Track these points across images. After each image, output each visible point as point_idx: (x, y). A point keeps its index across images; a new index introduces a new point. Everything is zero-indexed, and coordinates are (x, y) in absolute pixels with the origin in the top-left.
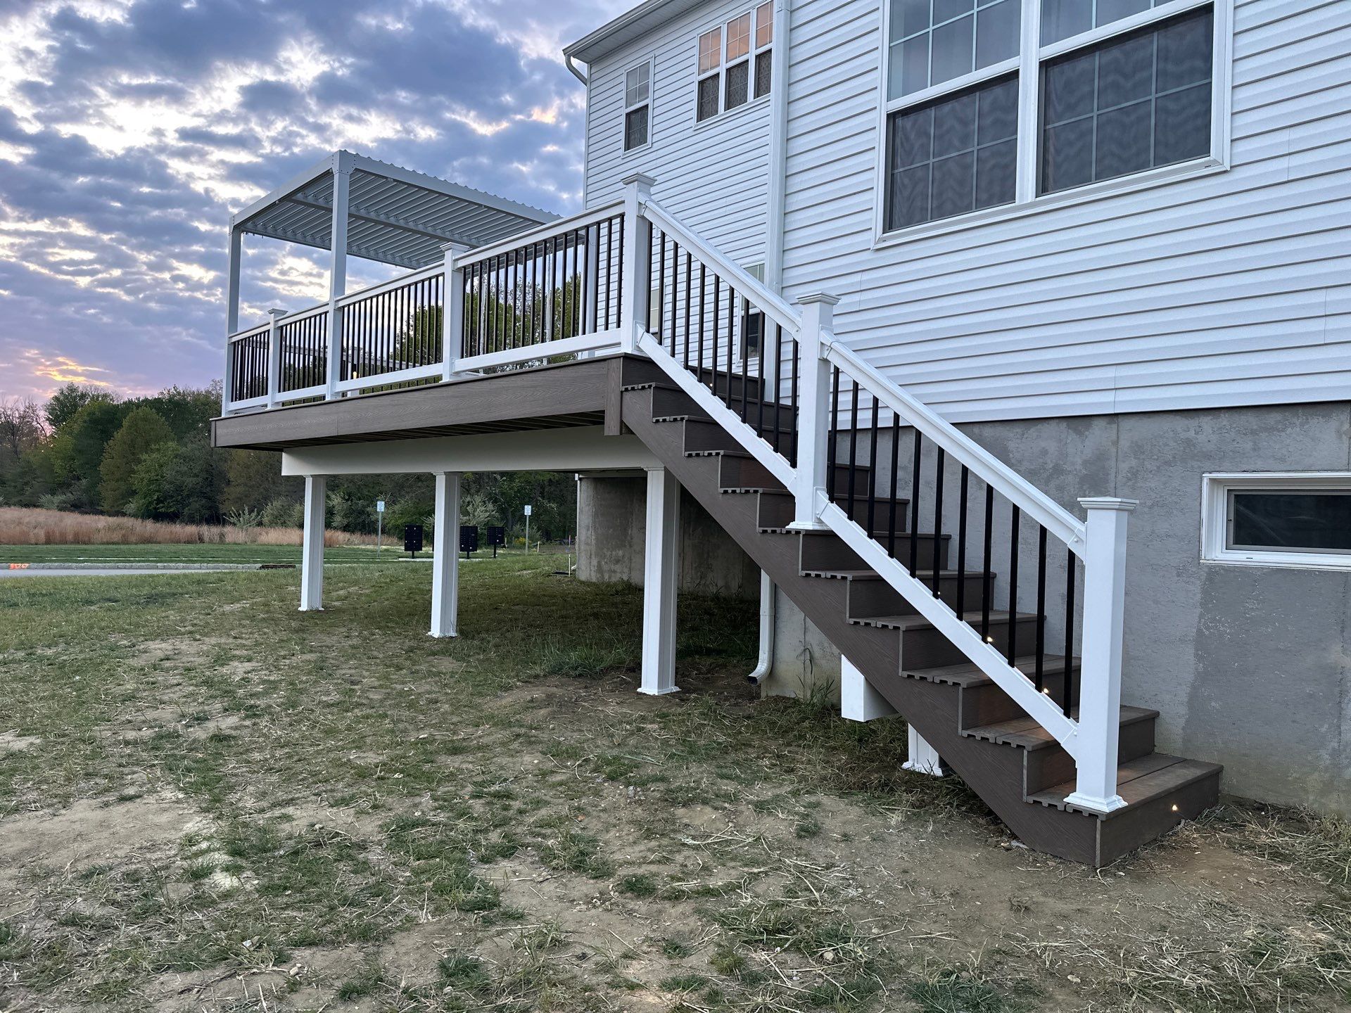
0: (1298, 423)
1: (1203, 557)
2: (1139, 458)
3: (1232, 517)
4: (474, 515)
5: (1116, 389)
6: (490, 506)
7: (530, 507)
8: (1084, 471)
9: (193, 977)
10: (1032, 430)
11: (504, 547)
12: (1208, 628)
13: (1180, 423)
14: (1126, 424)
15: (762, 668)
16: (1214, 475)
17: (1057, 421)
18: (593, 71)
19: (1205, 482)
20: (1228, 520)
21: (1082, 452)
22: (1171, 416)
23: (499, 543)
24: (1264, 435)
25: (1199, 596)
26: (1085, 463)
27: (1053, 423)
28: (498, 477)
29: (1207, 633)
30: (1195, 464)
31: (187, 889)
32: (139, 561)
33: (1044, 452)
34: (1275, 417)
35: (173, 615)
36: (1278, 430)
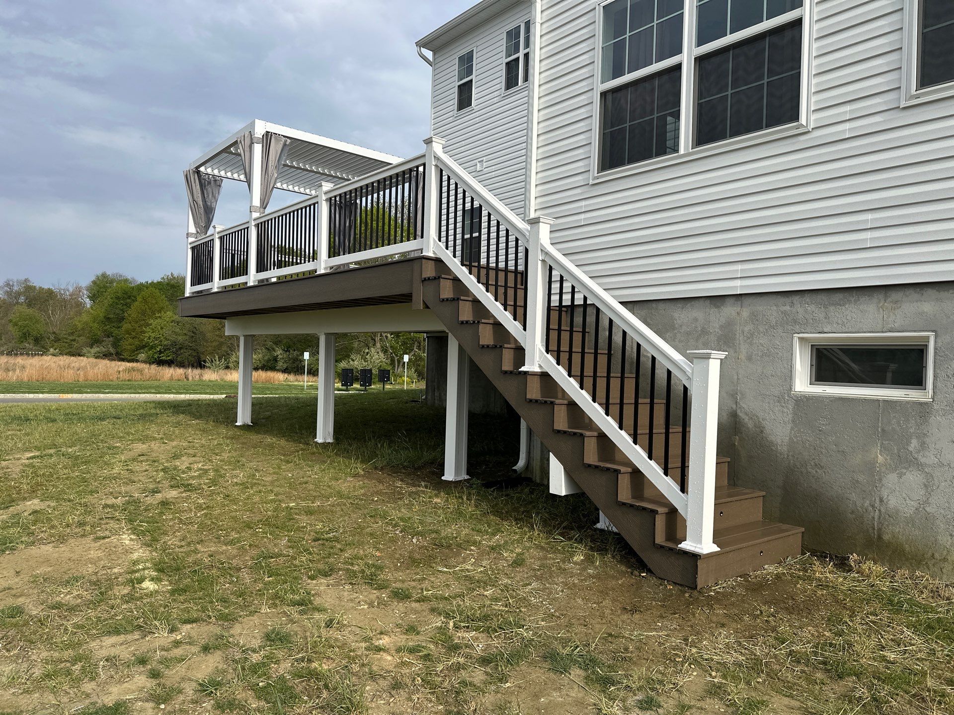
0: (853, 300)
1: (793, 390)
2: (754, 324)
3: (814, 364)
4: (371, 362)
5: (740, 278)
6: (382, 355)
7: (408, 356)
8: (720, 332)
10: (689, 305)
12: (796, 437)
13: (781, 300)
14: (746, 301)
15: (521, 463)
16: (801, 335)
17: (704, 299)
18: (436, 57)
19: (795, 339)
20: (812, 365)
21: (719, 320)
22: (774, 296)
23: (387, 381)
24: (832, 308)
25: (790, 416)
26: (721, 327)
27: (702, 301)
28: (389, 335)
29: (795, 440)
30: (789, 327)
32: (144, 393)
33: (696, 320)
34: (838, 296)
36: (841, 305)
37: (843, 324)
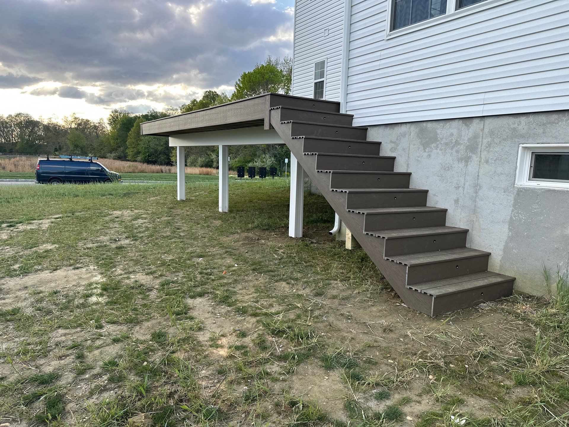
0: (565, 119)
1: (516, 184)
2: (492, 138)
3: (533, 165)
4: (266, 163)
5: (484, 104)
6: (273, 159)
7: (287, 159)
8: (468, 143)
9: (67, 331)
10: (448, 124)
11: (279, 176)
12: (515, 216)
13: (511, 120)
14: (488, 121)
15: (335, 229)
16: (525, 145)
17: (458, 120)
19: (520, 148)
20: (531, 167)
21: (468, 135)
22: (507, 117)
24: (548, 126)
25: (512, 202)
26: (469, 139)
27: (457, 121)
29: (514, 219)
30: (516, 140)
31: (81, 301)
33: (452, 135)
34: (555, 116)
35: (130, 201)
36: (556, 124)
37: (556, 138)
